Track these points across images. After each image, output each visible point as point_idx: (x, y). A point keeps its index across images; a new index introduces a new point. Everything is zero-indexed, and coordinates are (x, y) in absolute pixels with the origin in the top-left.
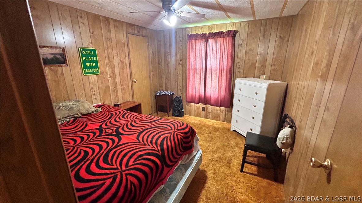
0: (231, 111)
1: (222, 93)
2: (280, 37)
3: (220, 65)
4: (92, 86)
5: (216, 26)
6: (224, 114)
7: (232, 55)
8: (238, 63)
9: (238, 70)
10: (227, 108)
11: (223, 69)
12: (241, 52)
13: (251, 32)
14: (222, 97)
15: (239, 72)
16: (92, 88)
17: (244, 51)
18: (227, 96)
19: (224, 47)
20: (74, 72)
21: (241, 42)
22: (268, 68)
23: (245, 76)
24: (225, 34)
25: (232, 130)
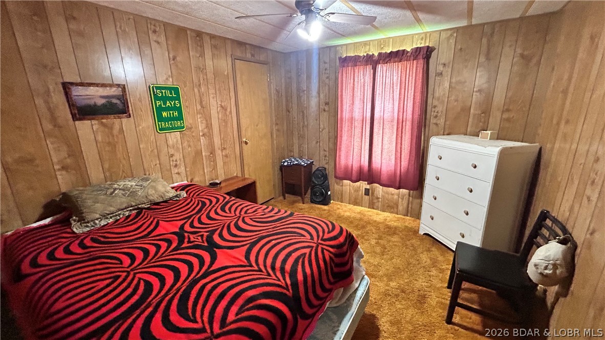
0: (421, 196)
1: (402, 163)
2: (522, 56)
3: (399, 111)
4: (172, 151)
5: (391, 40)
6: (405, 202)
7: (422, 93)
8: (435, 107)
9: (433, 121)
10: (412, 192)
11: (404, 120)
12: (441, 88)
13: (461, 49)
14: (402, 170)
15: (436, 124)
16: (172, 156)
17: (447, 85)
18: (412, 170)
19: (407, 79)
20: (140, 128)
21: (441, 68)
22: (496, 118)
23: (449, 132)
24: (409, 54)
25: (421, 232)
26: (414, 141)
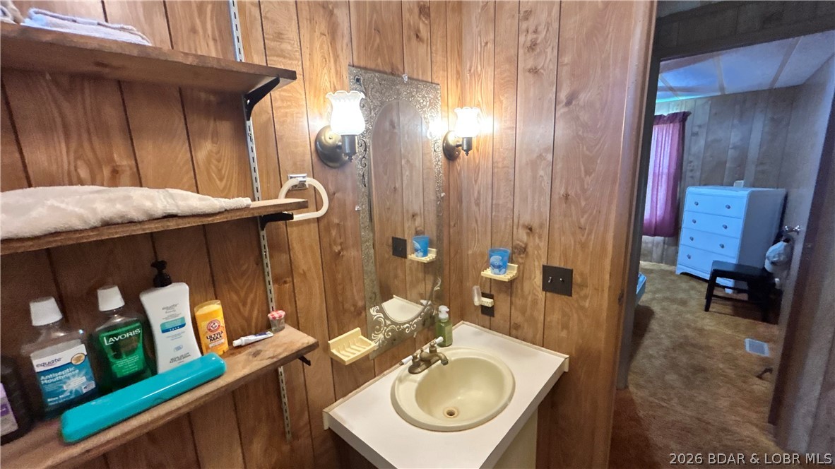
0: (676, 243)
1: (658, 213)
2: (773, 119)
3: (655, 166)
6: (659, 250)
7: (678, 150)
8: (691, 162)
9: (689, 174)
10: (667, 238)
11: (660, 173)
12: (697, 146)
13: (716, 114)
14: (658, 219)
15: (692, 177)
17: (702, 143)
18: (668, 217)
19: (664, 139)
21: (696, 129)
22: (751, 170)
23: (705, 182)
24: (665, 119)
25: (678, 272)
26: (670, 192)
